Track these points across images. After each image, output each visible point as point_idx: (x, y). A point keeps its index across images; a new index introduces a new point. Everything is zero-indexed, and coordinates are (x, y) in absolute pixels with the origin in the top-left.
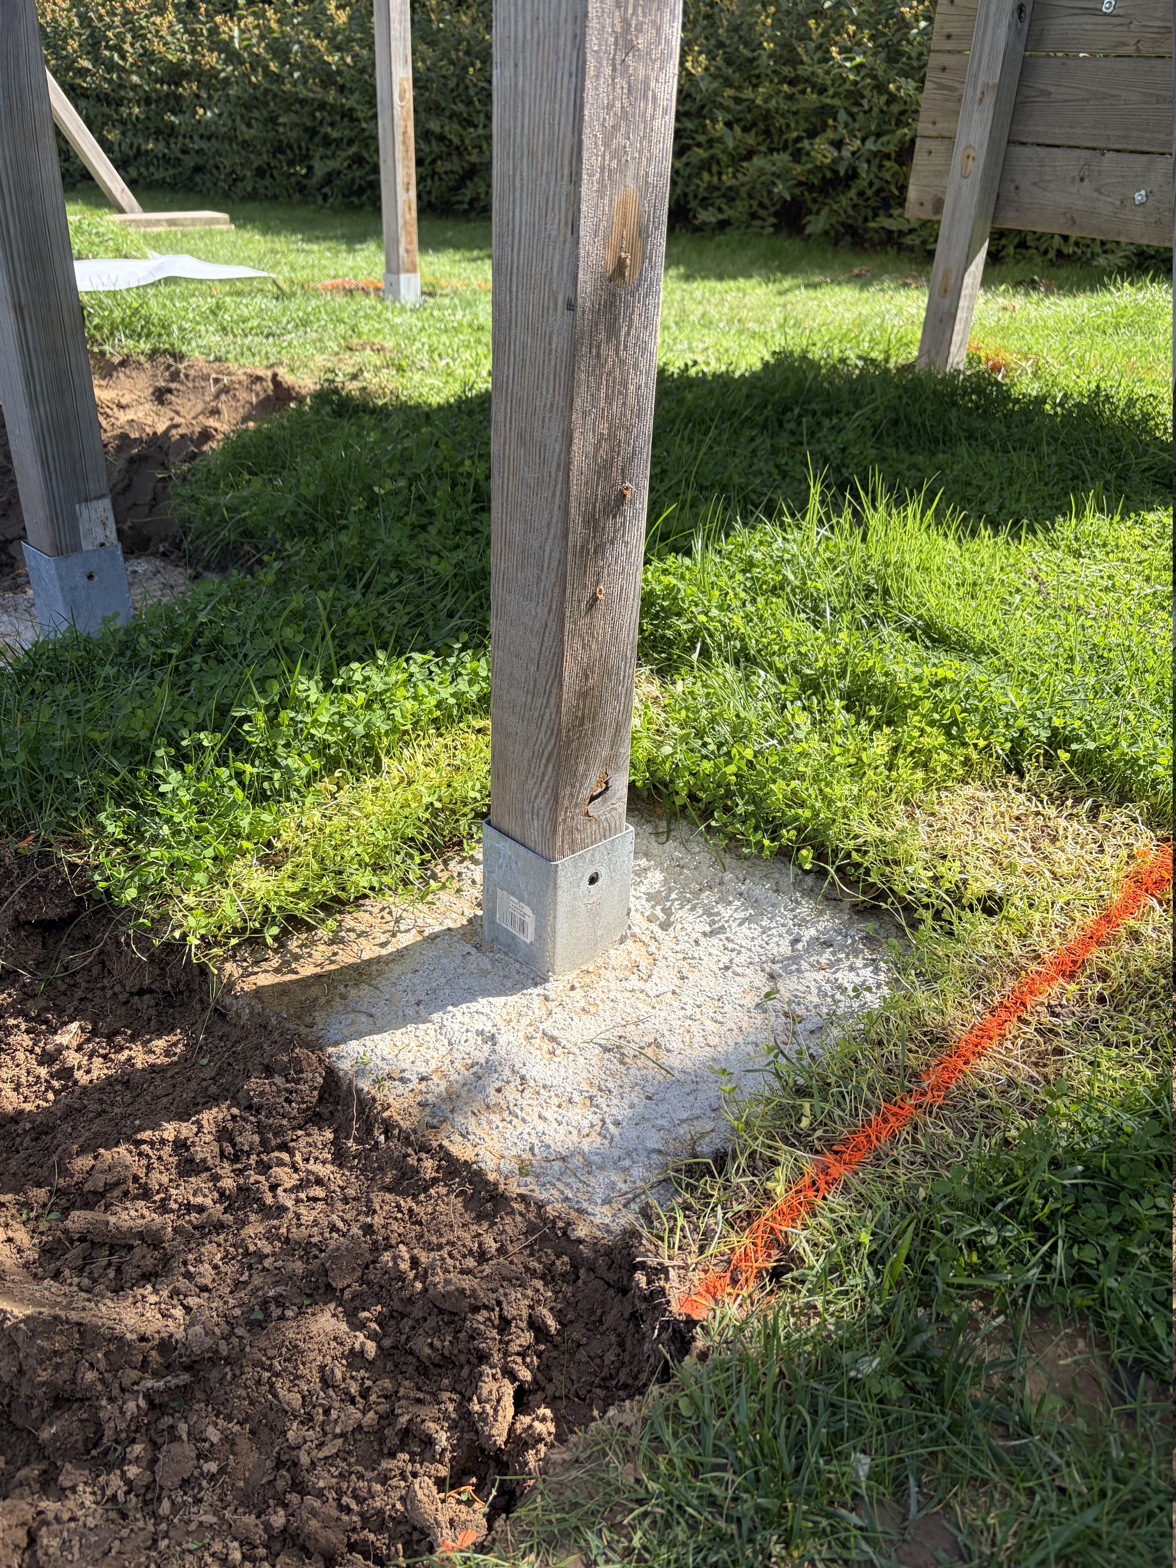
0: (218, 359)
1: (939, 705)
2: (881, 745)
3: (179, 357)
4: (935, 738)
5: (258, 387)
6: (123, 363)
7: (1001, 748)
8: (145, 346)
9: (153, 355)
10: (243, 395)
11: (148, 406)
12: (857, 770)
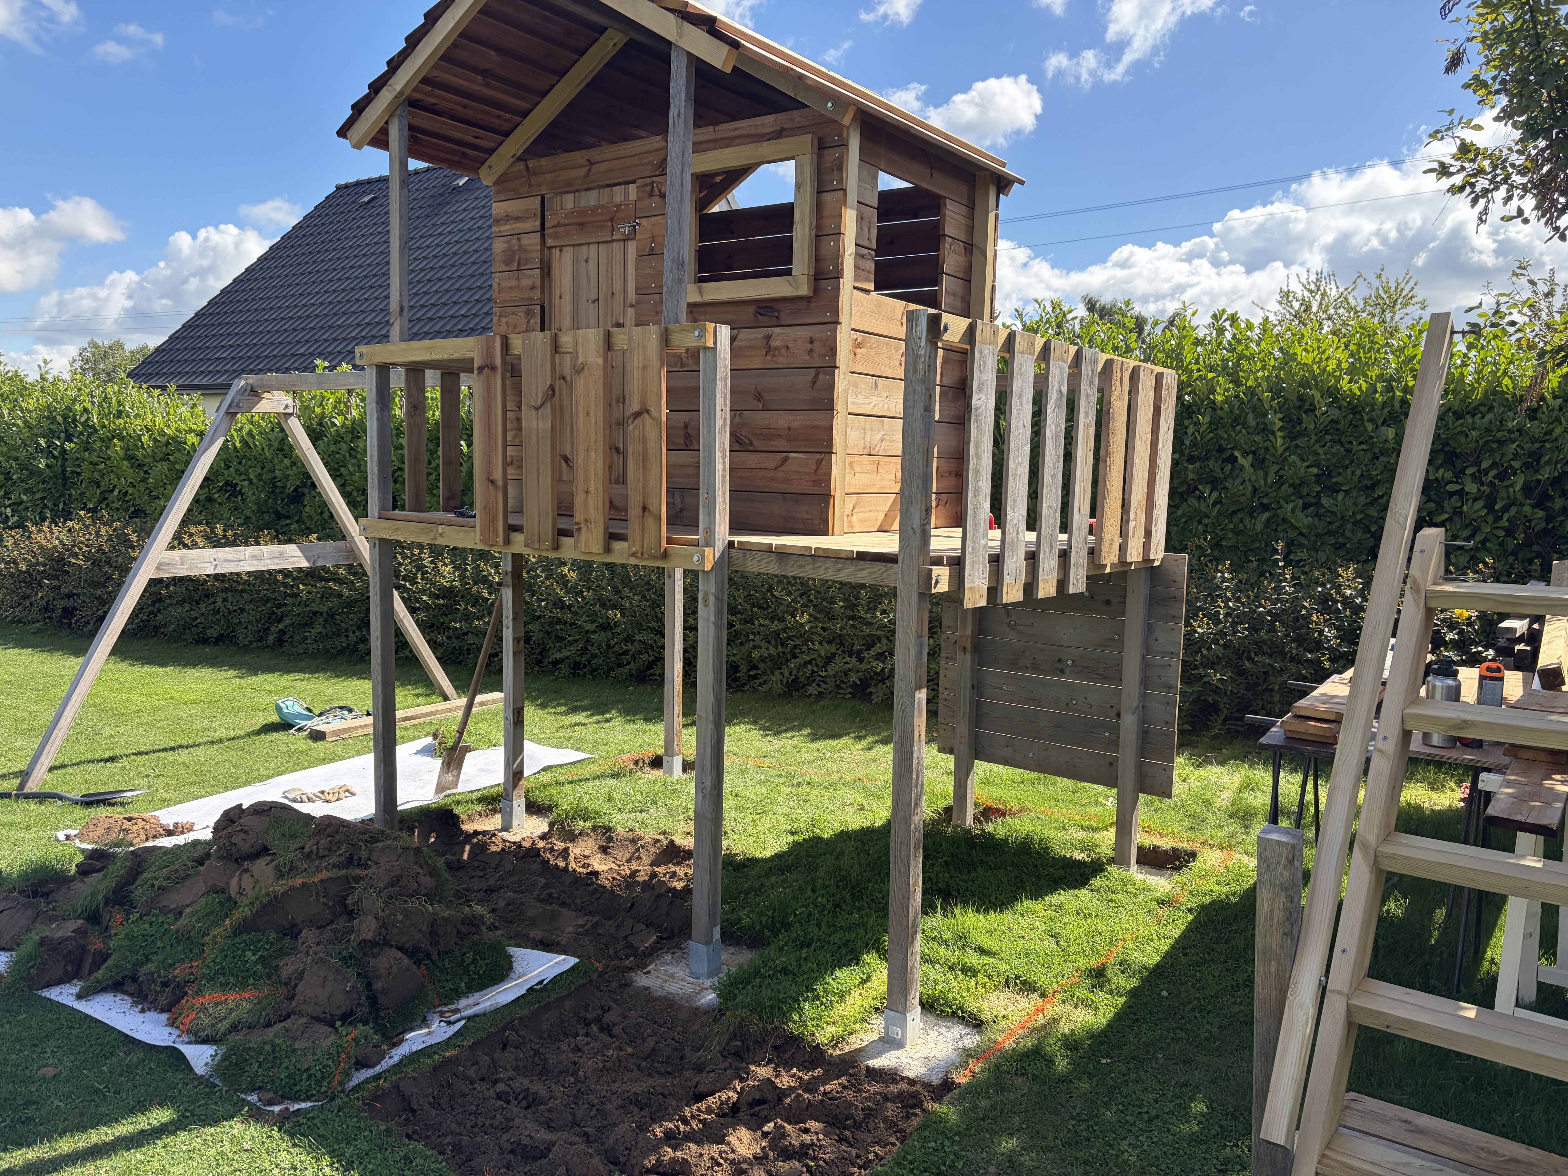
0: (631, 830)
1: (986, 971)
2: (973, 983)
3: (609, 829)
4: (986, 980)
5: (658, 845)
6: (580, 834)
7: (1003, 981)
8: (589, 824)
9: (594, 828)
10: (652, 849)
11: (599, 856)
12: (968, 990)
